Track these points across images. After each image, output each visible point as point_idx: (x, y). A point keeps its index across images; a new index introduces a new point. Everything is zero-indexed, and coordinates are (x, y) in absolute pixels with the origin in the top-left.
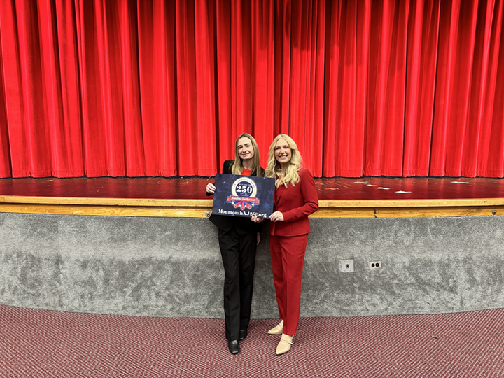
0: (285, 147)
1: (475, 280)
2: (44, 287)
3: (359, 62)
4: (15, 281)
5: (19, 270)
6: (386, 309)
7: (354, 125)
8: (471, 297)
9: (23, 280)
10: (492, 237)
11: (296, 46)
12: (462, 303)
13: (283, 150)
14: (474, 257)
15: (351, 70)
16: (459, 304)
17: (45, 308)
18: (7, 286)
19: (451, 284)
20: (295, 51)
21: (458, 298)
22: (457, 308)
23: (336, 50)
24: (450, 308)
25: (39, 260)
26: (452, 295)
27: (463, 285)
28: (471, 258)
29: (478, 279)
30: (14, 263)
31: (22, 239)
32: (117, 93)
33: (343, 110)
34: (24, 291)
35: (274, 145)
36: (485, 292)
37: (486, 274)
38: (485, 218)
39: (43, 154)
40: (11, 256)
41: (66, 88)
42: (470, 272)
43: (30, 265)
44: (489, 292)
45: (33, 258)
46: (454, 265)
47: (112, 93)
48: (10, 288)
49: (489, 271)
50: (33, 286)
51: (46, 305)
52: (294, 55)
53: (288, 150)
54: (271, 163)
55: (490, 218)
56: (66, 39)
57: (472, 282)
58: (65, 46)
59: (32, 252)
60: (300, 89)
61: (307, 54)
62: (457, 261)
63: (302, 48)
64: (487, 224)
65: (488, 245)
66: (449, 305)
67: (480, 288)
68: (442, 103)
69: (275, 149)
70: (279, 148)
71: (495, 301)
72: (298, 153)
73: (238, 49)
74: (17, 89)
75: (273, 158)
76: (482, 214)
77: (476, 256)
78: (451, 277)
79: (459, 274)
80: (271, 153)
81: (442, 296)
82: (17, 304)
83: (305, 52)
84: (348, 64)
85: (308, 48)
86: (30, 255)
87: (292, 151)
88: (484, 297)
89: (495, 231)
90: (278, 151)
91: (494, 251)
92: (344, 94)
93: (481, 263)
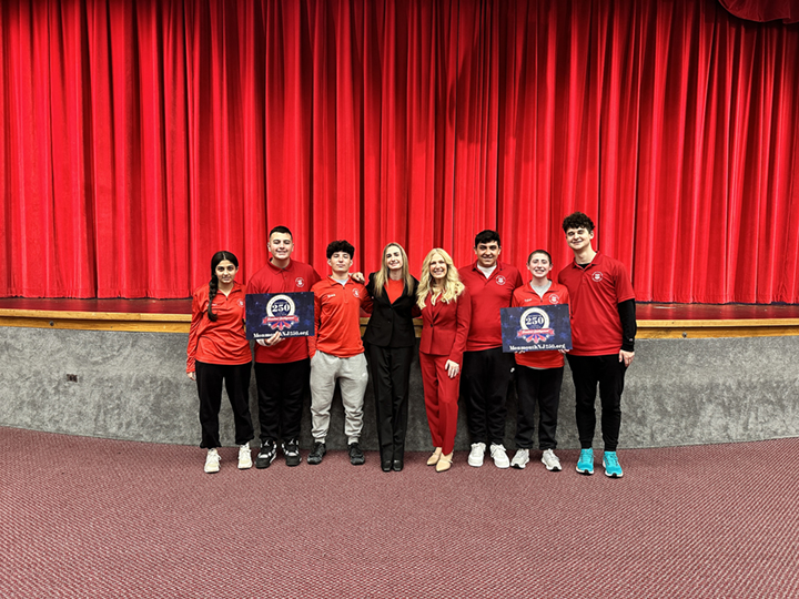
0: (441, 262)
1: (666, 411)
2: (181, 417)
3: (541, 158)
4: (145, 412)
5: (152, 398)
6: (568, 442)
7: (535, 236)
8: (663, 430)
9: (156, 409)
10: (683, 363)
11: (462, 138)
12: (652, 436)
13: (438, 265)
14: (664, 385)
15: (531, 168)
16: (649, 438)
17: (180, 443)
18: (134, 417)
19: (639, 415)
20: (460, 144)
21: (648, 431)
22: (647, 443)
23: (512, 143)
24: (639, 443)
25: (177, 386)
26: (641, 428)
27: (653, 417)
28: (661, 386)
29: (669, 409)
30: (146, 390)
31: (158, 363)
32: (237, 192)
33: (520, 216)
34: (156, 423)
35: (428, 260)
36: (678, 425)
37: (678, 404)
38: (674, 341)
39: (139, 269)
40: (143, 382)
41: (173, 186)
42: (659, 401)
43: (165, 392)
44: (683, 425)
45: (170, 383)
46: (641, 393)
47: (231, 192)
48: (138, 420)
49: (682, 400)
50: (167, 417)
51: (182, 438)
52: (460, 150)
53: (444, 266)
54: (424, 279)
55: (680, 341)
56: (174, 125)
57: (663, 413)
58: (173, 134)
59: (169, 376)
60: (467, 190)
61: (476, 148)
62: (644, 388)
63: (470, 141)
64: (677, 347)
65: (679, 371)
66: (638, 439)
67: (673, 421)
68: (645, 209)
69: (430, 264)
70: (435, 263)
71: (690, 436)
72: (454, 269)
73: (390, 141)
74: (110, 187)
75: (428, 274)
76: (671, 336)
77: (666, 383)
78: (639, 406)
79: (648, 404)
80: (426, 268)
81: (629, 429)
82: (146, 438)
83: (473, 146)
84: (527, 160)
85: (477, 142)
86: (167, 380)
87: (448, 266)
88: (677, 431)
89: (686, 355)
90: (433, 266)
91: (687, 378)
92: (521, 198)
93: (672, 392)
